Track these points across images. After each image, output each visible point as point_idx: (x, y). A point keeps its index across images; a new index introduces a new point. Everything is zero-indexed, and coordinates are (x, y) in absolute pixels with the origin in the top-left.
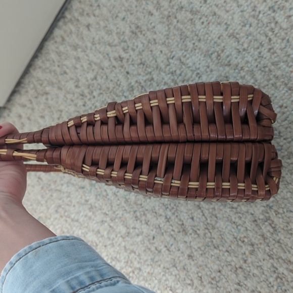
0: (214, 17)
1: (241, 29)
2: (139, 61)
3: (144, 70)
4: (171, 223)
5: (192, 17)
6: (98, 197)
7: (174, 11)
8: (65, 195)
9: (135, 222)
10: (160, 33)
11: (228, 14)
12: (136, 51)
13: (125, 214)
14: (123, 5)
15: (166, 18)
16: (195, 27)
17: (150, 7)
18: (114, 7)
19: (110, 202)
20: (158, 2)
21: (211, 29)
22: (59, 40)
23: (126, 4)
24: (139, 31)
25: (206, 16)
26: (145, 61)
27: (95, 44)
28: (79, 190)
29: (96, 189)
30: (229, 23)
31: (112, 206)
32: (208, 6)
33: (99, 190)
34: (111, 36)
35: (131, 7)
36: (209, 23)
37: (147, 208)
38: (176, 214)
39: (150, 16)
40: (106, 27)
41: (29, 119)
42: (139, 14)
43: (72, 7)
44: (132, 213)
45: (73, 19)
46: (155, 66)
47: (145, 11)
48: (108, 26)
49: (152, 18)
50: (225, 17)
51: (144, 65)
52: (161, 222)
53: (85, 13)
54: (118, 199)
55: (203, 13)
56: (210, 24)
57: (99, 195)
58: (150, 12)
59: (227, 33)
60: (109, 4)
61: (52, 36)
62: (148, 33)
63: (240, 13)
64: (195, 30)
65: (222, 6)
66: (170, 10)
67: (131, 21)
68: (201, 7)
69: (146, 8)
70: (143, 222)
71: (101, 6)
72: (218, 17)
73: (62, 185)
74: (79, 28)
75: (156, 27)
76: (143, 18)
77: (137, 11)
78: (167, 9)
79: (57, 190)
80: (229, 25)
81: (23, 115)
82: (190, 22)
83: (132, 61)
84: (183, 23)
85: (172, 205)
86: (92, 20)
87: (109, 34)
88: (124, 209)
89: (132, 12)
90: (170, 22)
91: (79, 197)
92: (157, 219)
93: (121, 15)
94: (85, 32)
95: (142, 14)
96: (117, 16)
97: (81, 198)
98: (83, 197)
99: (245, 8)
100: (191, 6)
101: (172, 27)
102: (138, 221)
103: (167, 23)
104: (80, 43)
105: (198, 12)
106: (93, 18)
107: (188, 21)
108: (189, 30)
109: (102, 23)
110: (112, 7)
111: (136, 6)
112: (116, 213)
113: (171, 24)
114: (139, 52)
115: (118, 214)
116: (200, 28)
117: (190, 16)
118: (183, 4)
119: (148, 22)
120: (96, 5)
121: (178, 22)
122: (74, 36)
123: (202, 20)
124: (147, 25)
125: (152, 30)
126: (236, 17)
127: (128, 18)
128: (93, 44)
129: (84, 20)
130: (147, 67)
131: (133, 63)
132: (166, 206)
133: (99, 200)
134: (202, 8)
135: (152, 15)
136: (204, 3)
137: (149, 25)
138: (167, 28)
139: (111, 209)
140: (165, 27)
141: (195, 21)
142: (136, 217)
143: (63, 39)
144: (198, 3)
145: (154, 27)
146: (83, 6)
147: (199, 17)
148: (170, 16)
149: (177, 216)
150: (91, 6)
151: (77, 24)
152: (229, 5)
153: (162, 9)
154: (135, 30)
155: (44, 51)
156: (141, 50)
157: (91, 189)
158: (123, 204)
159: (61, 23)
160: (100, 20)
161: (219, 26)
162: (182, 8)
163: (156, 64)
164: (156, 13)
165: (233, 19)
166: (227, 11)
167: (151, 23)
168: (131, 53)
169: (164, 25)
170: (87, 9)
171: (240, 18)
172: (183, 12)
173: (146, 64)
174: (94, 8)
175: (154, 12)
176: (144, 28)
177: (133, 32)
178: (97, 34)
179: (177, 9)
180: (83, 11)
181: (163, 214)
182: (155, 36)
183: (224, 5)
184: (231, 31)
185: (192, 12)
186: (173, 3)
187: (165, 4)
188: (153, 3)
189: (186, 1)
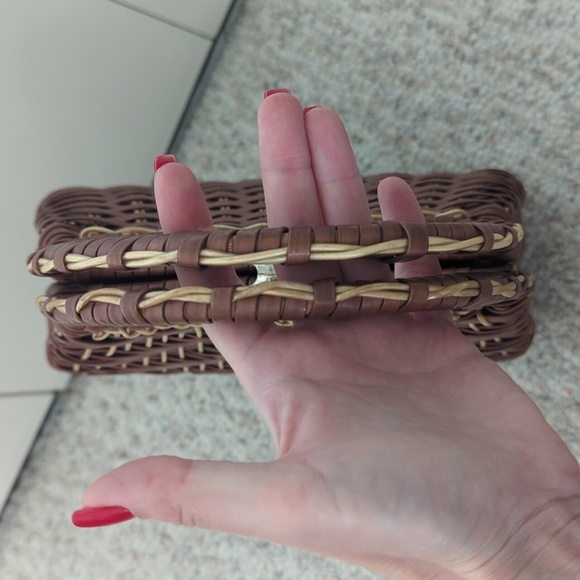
0: (503, 121)
1: (571, 136)
5: (452, 130)
6: (304, 561)
7: (408, 123)
8: (228, 566)
11: (533, 109)
15: (392, 143)
16: (462, 150)
19: (332, 570)
20: (369, 113)
21: (500, 147)
25: (484, 123)
28: (259, 551)
30: (539, 127)
32: (484, 100)
36: (492, 137)
41: (124, 407)
50: (529, 115)
53: (215, 163)
55: (476, 117)
56: (497, 137)
57: (306, 556)
59: (537, 149)
63: (562, 103)
64: (462, 155)
65: (517, 95)
66: (398, 124)
68: (468, 105)
72: (509, 118)
73: (218, 544)
78: (393, 123)
79: (206, 558)
80: (540, 132)
81: (112, 401)
82: (449, 141)
84: (434, 147)
90: (403, 149)
91: (260, 567)
97: (265, 568)
98: (270, 567)
99: (571, 89)
100: (445, 108)
103: (397, 153)
105: (463, 116)
107: (444, 141)
108: (449, 157)
116: (473, 149)
117: (446, 128)
118: (426, 106)
120: (235, 142)
121: (421, 145)
123: (476, 133)
126: (553, 111)
133: (306, 569)
134: (472, 107)
136: (474, 96)
141: (459, 138)
144: (460, 98)
146: (208, 151)
147: (468, 126)
148: (401, 138)
150: (226, 146)
152: (532, 89)
153: (382, 125)
161: (517, 138)
162: (425, 114)
164: (369, 136)
165: (546, 117)
166: (531, 104)
169: (391, 159)
170: (217, 154)
171: (563, 113)
172: (429, 123)
174: (232, 150)
175: (365, 133)
179: (414, 120)
180: (210, 159)
183: (520, 90)
184: (548, 144)
185: (449, 119)
186: (403, 109)
187: (386, 113)
188: (357, 116)
189: (432, 100)
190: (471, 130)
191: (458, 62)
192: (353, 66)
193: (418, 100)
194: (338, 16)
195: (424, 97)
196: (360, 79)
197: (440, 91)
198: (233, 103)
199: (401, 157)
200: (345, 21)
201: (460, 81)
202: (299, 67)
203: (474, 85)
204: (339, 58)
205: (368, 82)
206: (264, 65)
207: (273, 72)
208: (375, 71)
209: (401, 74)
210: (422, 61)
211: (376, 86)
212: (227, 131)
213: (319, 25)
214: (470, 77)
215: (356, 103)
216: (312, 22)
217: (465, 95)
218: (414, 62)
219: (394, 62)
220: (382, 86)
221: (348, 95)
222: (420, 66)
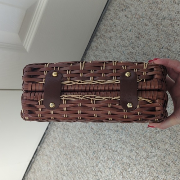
2: (143, 53)
3: (146, 58)
4: (174, 147)
5: (171, 22)
6: (127, 136)
7: (160, 21)
8: (108, 136)
9: (152, 148)
10: (153, 35)
12: (139, 47)
13: (145, 144)
14: (130, 23)
15: (155, 26)
16: (174, 28)
17: (146, 21)
18: (124, 25)
19: (134, 138)
20: (150, 17)
22: (95, 48)
23: (131, 22)
24: (140, 36)
26: (146, 52)
27: (116, 47)
28: (115, 133)
29: (125, 131)
31: (136, 141)
33: (127, 131)
34: (124, 41)
35: (134, 23)
37: (158, 139)
38: (177, 141)
39: (146, 26)
40: (121, 36)
42: (139, 26)
43: (100, 29)
44: (149, 143)
45: (101, 35)
46: (152, 54)
47: (142, 24)
48: (122, 36)
49: (147, 28)
51: (145, 54)
52: (168, 147)
53: (108, 31)
54: (139, 136)
55: (178, 19)
57: (128, 134)
58: (146, 24)
60: (121, 24)
61: (90, 47)
62: (146, 36)
66: (157, 21)
67: (135, 31)
68: (176, 16)
69: (143, 22)
70: (157, 148)
71: (117, 25)
73: (105, 131)
74: (105, 40)
75: (150, 32)
76: (142, 28)
77: (138, 25)
78: (156, 20)
79: (102, 134)
82: (170, 25)
83: (138, 53)
84: (167, 27)
85: (173, 136)
86: (112, 34)
87: (123, 40)
88: (143, 141)
89: (135, 26)
90: (158, 27)
91: (116, 136)
92: (165, 145)
93: (129, 29)
94: (109, 42)
95: (141, 26)
96: (126, 30)
97: (117, 137)
98: (118, 137)
100: (170, 17)
101: (160, 30)
102: (153, 148)
103: (156, 28)
104: (107, 48)
105: (174, 19)
106: (113, 33)
107: (169, 25)
108: (170, 30)
109: (118, 35)
110: (123, 25)
111: (137, 22)
112: (139, 144)
113: (159, 28)
114: (142, 48)
115: (140, 145)
116: (177, 28)
118: (165, 16)
119: (145, 30)
120: (114, 25)
121: (163, 27)
122: (103, 45)
123: (178, 23)
124: (145, 32)
127: (133, 29)
128: (114, 48)
129: (108, 35)
130: (147, 55)
131: (139, 54)
132: (170, 137)
133: (128, 138)
134: (177, 16)
135: (147, 25)
136: (178, 13)
137: (146, 31)
138: (157, 31)
139: (136, 142)
140: (156, 31)
141: (173, 24)
142: (152, 145)
143: (97, 48)
144: (174, 14)
145: (149, 32)
146: (106, 27)
147: (176, 21)
148: (158, 24)
149: (177, 142)
150: (111, 26)
151: (104, 38)
153: (153, 21)
154: (138, 36)
155: (87, 56)
156: (143, 46)
157: (122, 131)
158: (143, 138)
159: (95, 39)
160: (116, 33)
162: (165, 18)
163: (153, 53)
164: (149, 24)
167: (147, 30)
170: (109, 28)
172: (165, 20)
173: (147, 54)
174: (113, 27)
175: (148, 23)
176: (143, 33)
177: (137, 37)
178: (116, 42)
179: (162, 20)
181: (168, 142)
182: (150, 37)
185: (171, 20)
186: (159, 16)
187: (154, 18)
188: (147, 18)
189: (167, 14)
190: (177, 23)
191: (174, 4)
192: (146, 5)
193: (163, 14)
195: (165, 14)
196: (148, 8)
197: (169, 12)
198: (113, 15)
199: (157, 30)
201: (174, 9)
202: (131, 5)
203: (178, 11)
205: (150, 9)
206: (122, 4)
207: (124, 6)
208: (152, 6)
209: (159, 7)
210: (164, 4)
211: (152, 10)
212: (112, 22)
214: (177, 8)
215: (146, 15)
217: (176, 13)
218: (162, 4)
219: (157, 4)
220: (153, 10)
221: (144, 13)
222: (164, 5)
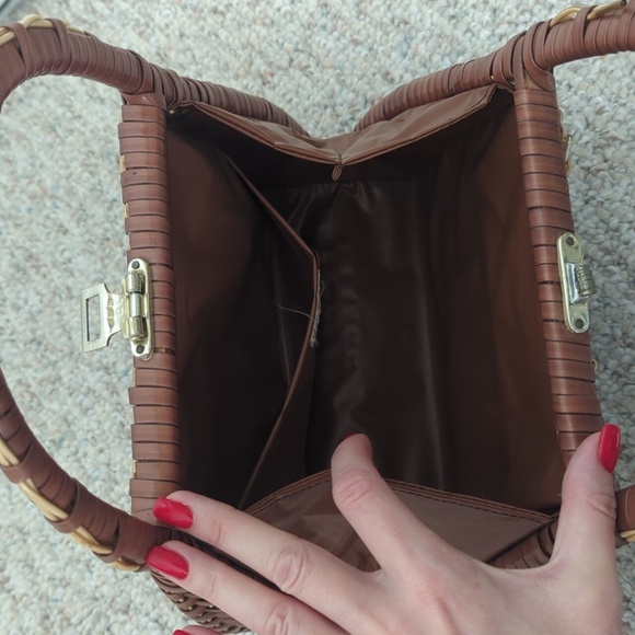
125: (64, 266)
168: (12, 315)
169: (93, 258)
194: (72, 98)
200: (77, 106)
204: (63, 142)
213: (50, 101)
216: (45, 96)
